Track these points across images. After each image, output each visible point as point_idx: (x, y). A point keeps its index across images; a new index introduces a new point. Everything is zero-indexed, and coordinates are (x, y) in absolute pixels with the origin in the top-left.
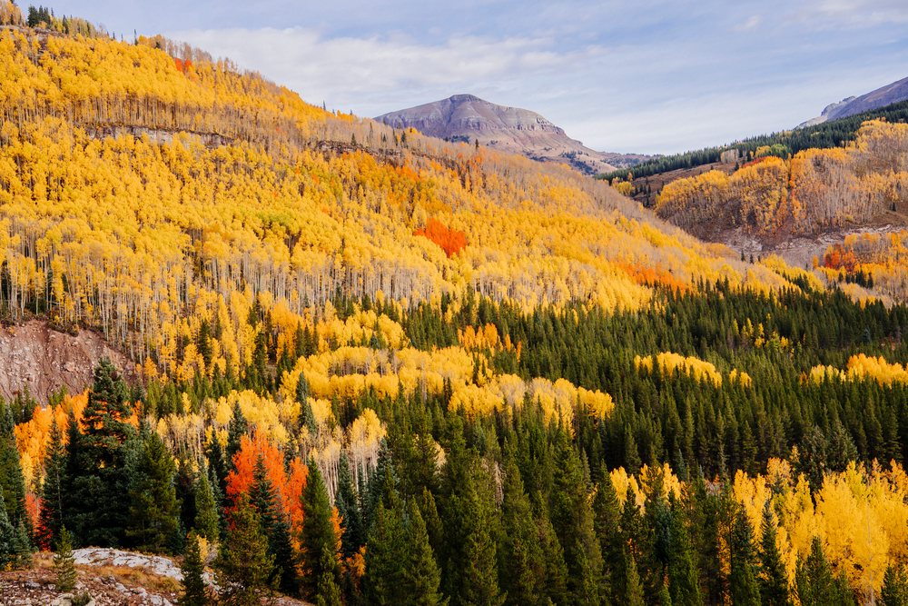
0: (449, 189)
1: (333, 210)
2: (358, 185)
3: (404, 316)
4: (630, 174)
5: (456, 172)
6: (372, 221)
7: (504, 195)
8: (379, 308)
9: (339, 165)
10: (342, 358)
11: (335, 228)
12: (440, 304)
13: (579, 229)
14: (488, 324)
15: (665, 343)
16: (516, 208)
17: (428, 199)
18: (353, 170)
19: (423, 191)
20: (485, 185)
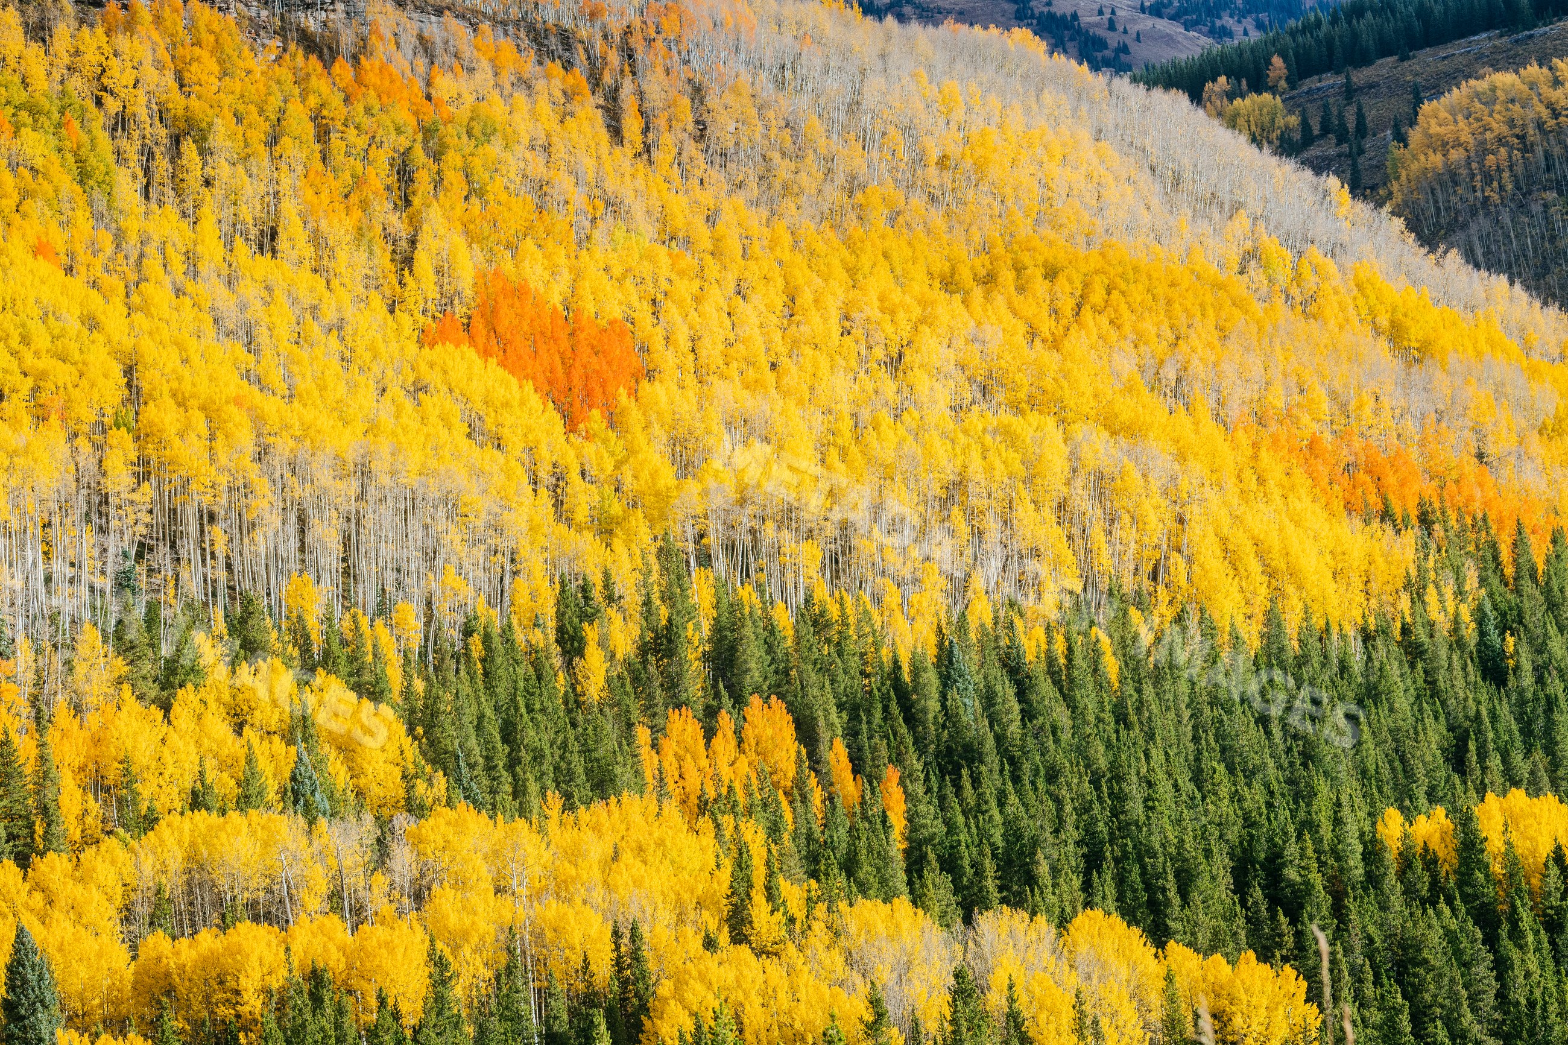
0: (560, 151)
1: (80, 249)
2: (176, 140)
3: (407, 676)
4: (1277, 61)
5: (579, 76)
6: (249, 290)
7: (783, 169)
8: (304, 645)
9: (91, 58)
10: (176, 861)
11: (92, 323)
12: (552, 624)
13: (1097, 296)
14: (755, 700)
15: (1482, 755)
16: (833, 218)
17: (474, 191)
18: (150, 75)
19: (452, 158)
20: (702, 127)
